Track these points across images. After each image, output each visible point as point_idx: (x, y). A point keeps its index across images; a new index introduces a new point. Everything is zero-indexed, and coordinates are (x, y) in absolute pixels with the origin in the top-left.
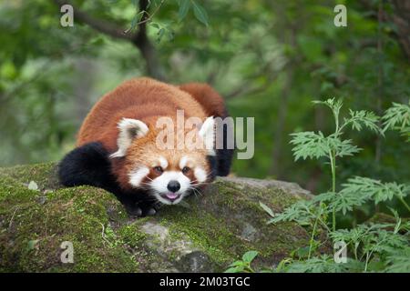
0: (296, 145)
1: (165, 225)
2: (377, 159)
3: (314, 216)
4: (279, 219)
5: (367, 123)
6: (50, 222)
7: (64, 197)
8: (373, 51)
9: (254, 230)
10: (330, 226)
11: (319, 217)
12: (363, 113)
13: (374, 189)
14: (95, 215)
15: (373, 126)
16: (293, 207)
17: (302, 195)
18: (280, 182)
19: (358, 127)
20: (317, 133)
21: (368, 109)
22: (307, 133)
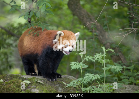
0: (71, 66)
1: (38, 89)
2: (94, 68)
3: (77, 84)
4: (68, 86)
5: (90, 59)
6: (6, 90)
7: (10, 83)
8: (92, 40)
9: (61, 89)
10: (81, 87)
11: (78, 85)
12: (89, 56)
13: (92, 77)
14: (19, 88)
15: (91, 60)
16: (72, 82)
17: (74, 79)
18: (68, 76)
19: (88, 60)
20: (77, 62)
21: (90, 55)
22: (74, 62)
